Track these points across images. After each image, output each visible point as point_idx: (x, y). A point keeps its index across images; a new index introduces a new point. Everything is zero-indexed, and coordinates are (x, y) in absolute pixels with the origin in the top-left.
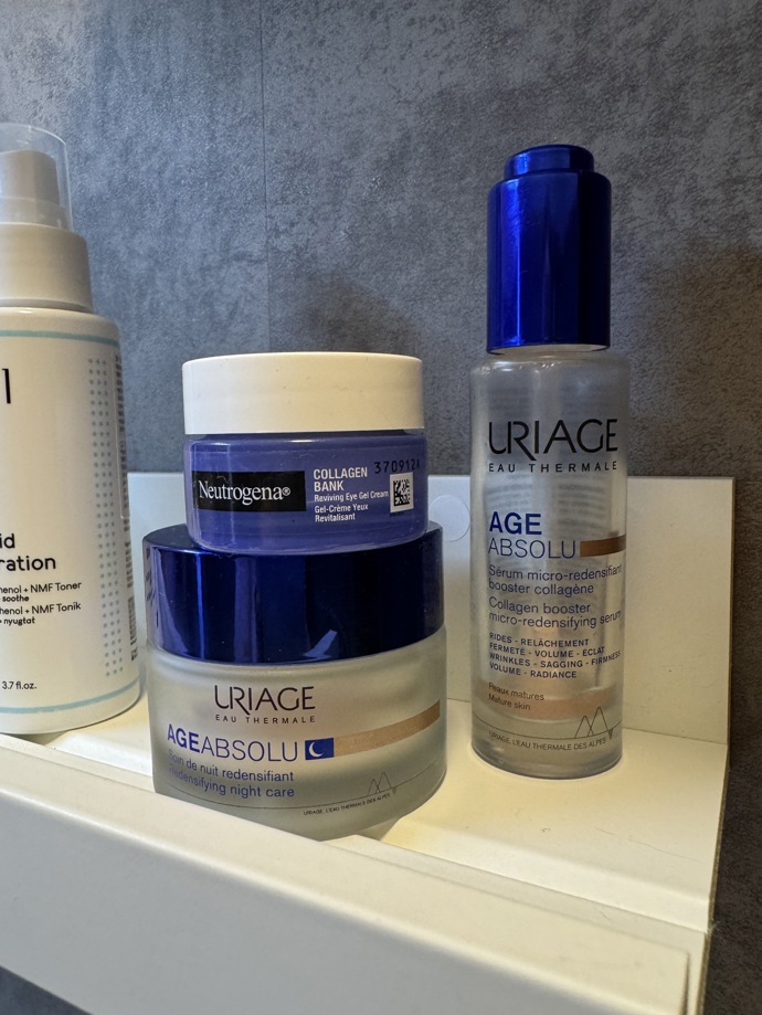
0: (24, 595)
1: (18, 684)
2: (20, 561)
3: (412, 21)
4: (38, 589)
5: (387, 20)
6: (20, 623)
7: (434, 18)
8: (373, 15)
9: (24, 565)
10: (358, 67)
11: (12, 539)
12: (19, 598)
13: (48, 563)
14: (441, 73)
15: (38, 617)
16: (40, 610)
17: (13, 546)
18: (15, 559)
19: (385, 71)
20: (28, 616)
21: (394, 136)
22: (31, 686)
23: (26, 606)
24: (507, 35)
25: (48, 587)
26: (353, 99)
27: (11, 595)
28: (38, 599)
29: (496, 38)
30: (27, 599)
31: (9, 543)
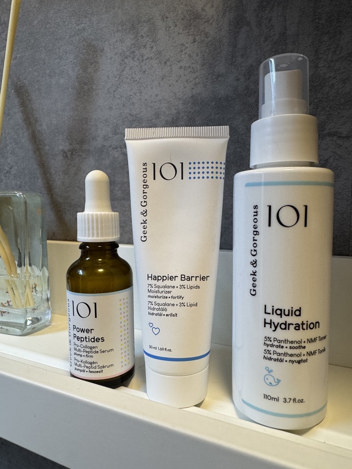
0: (303, 345)
1: (294, 400)
2: (303, 324)
4: (311, 341)
6: (299, 362)
9: (305, 327)
11: (300, 310)
12: (300, 347)
13: (315, 325)
15: (310, 358)
16: (311, 354)
17: (300, 315)
18: (300, 323)
20: (304, 358)
22: (301, 401)
23: (304, 351)
25: (315, 340)
27: (295, 345)
28: (310, 347)
30: (304, 347)
31: (297, 313)
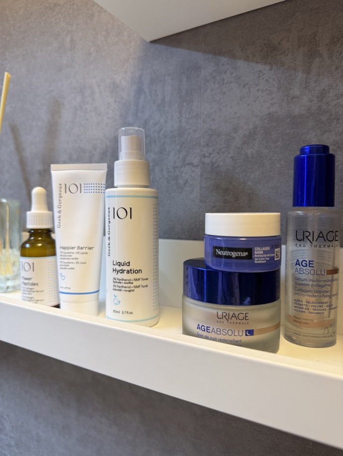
0: (131, 282)
1: (127, 312)
2: (131, 270)
3: (259, 90)
4: (136, 280)
5: (249, 88)
6: (130, 291)
7: (267, 90)
8: (244, 86)
9: (132, 272)
10: (238, 103)
11: (129, 263)
12: (130, 283)
13: (139, 271)
14: (269, 108)
15: (136, 289)
16: (136, 287)
18: (129, 270)
19: (248, 105)
20: (132, 289)
21: (251, 127)
22: (132, 313)
23: (132, 285)
24: (293, 98)
25: (139, 279)
26: (236, 113)
27: (127, 282)
28: (136, 283)
29: (289, 99)
30: (132, 283)
31: (128, 264)
